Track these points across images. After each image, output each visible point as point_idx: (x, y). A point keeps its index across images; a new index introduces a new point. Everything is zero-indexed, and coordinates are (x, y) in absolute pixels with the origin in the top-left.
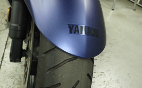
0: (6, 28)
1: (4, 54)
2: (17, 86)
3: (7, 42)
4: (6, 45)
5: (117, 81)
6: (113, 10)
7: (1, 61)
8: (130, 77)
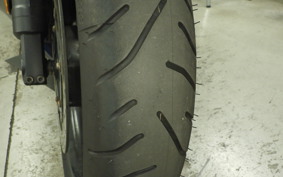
0: (10, 73)
1: (13, 116)
2: (50, 164)
3: (15, 94)
4: (14, 100)
5: (252, 117)
6: (209, 7)
7: (11, 129)
8: (274, 105)
